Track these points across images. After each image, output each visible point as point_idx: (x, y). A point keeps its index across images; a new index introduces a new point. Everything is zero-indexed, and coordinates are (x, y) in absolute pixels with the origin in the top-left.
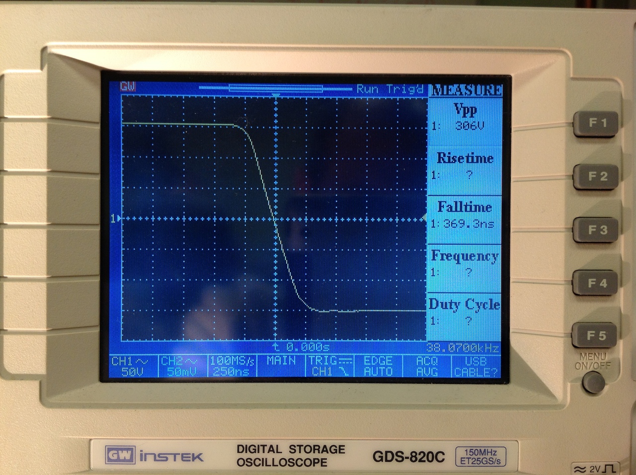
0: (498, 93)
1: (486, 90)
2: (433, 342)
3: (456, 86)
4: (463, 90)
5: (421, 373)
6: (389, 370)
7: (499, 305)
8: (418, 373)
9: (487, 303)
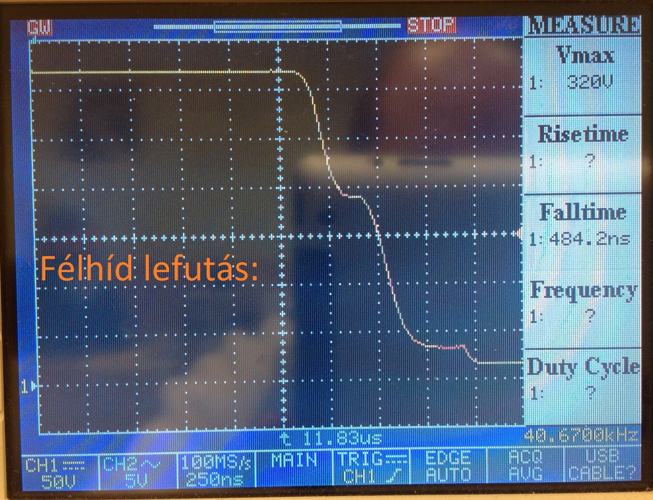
0: (634, 29)
1: (614, 24)
2: (535, 427)
3: (567, 18)
4: (579, 26)
5: (515, 475)
6: (466, 473)
7: (638, 366)
8: (512, 476)
9: (619, 364)
